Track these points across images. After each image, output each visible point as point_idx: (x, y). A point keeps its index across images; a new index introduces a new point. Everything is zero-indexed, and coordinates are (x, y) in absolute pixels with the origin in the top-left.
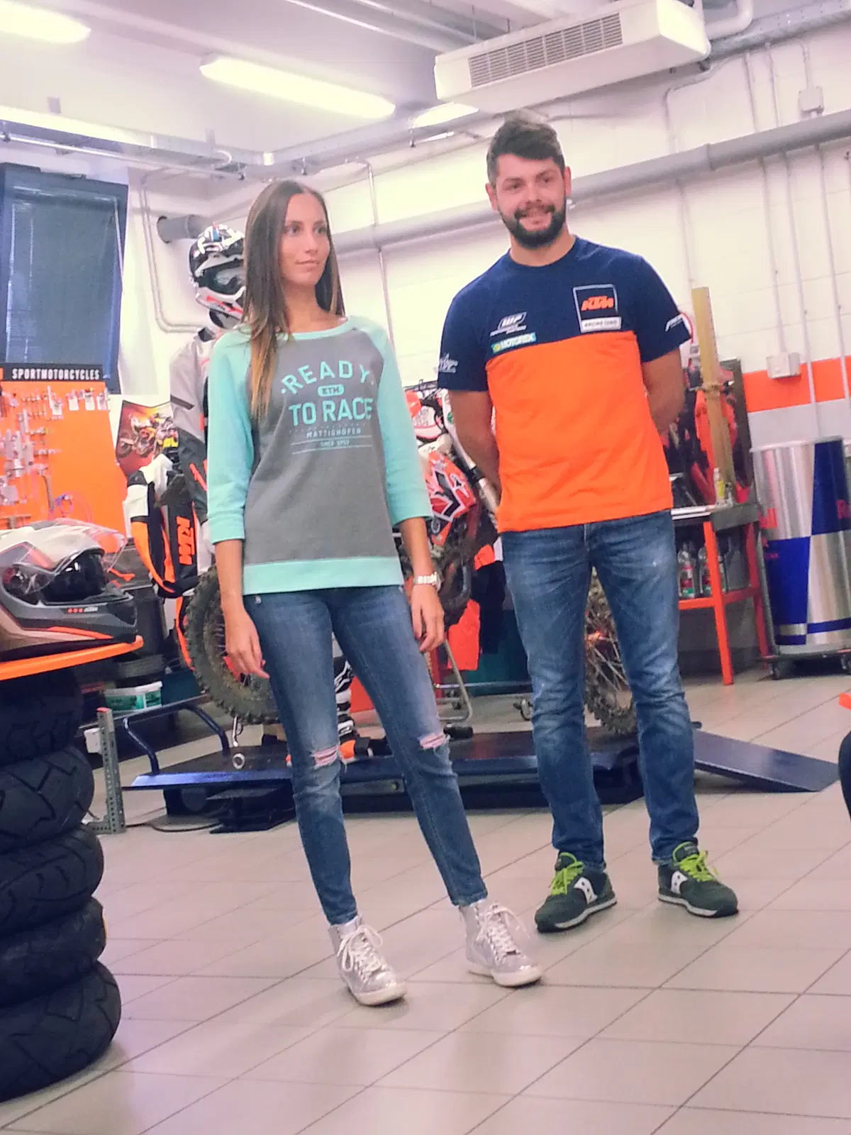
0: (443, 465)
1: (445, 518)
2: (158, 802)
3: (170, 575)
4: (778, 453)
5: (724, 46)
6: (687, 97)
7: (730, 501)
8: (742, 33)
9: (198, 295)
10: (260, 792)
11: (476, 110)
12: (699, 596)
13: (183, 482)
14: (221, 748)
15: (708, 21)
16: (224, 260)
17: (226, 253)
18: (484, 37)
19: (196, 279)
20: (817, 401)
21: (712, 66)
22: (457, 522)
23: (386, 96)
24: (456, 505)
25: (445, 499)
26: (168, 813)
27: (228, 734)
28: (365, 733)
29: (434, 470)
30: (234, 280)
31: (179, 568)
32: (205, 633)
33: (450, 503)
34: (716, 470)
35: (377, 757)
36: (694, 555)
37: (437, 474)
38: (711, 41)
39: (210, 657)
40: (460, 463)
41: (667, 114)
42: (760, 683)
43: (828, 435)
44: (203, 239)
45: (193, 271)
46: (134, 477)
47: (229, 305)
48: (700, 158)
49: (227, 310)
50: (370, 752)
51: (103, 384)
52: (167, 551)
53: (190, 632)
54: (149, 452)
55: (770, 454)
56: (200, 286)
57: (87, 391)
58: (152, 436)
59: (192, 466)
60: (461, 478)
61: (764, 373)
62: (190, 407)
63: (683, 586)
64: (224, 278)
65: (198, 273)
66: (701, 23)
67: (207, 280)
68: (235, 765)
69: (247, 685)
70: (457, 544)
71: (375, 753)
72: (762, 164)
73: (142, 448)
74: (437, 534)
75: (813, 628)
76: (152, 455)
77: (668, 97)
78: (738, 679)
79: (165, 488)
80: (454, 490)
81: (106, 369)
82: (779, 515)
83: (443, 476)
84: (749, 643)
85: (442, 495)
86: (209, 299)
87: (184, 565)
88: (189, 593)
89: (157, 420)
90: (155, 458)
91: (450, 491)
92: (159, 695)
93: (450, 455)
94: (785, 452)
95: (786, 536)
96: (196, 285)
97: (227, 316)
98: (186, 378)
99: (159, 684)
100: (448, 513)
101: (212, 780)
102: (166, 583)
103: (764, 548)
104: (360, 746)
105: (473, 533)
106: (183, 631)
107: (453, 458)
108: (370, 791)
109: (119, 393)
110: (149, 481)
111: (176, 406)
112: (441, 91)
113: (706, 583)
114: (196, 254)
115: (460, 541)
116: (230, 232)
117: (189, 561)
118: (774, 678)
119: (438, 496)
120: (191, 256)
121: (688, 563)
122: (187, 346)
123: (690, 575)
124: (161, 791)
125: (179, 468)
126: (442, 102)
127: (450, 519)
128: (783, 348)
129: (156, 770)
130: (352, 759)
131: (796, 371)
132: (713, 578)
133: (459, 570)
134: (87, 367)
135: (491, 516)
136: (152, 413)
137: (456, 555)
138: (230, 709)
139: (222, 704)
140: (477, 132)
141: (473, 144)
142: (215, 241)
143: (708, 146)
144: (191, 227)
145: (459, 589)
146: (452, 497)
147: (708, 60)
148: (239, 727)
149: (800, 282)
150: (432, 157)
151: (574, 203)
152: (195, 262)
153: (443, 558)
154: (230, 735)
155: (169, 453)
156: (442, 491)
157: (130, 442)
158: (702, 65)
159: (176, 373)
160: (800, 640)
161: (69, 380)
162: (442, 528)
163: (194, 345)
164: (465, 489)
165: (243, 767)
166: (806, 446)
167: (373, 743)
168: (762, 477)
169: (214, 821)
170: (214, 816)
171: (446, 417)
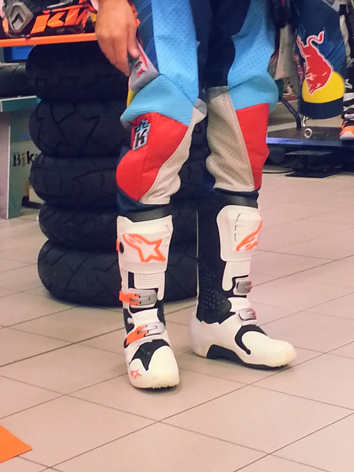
10: (320, 153)
68: (306, 135)
101: (289, 143)
165: (310, 137)
169: (287, 170)
170: (288, 167)
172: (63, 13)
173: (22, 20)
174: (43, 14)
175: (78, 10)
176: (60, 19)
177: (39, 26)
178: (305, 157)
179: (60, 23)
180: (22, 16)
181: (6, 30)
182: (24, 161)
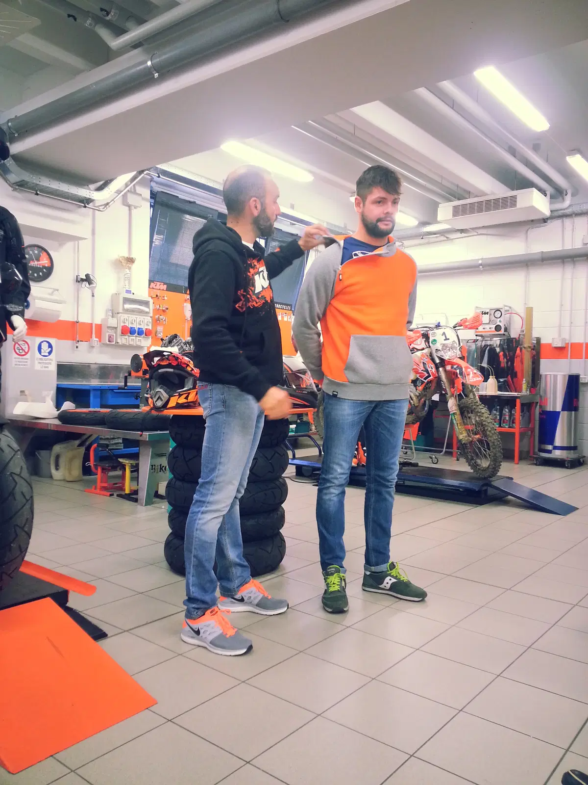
0: (427, 360)
1: (425, 381)
2: (293, 470)
4: (552, 376)
5: (556, 214)
6: (536, 233)
7: (528, 392)
8: (564, 210)
11: (450, 227)
12: (510, 427)
14: (318, 454)
15: (551, 203)
18: (459, 199)
20: (571, 358)
21: (549, 221)
22: (428, 383)
23: (415, 218)
24: (429, 376)
25: (425, 373)
26: (297, 475)
29: (422, 361)
32: (320, 410)
33: (427, 375)
34: (524, 379)
36: (510, 412)
37: (423, 363)
38: (551, 211)
40: (433, 360)
41: (527, 237)
42: (530, 466)
43: (574, 372)
48: (539, 256)
51: (291, 312)
55: (548, 377)
57: (286, 314)
60: (433, 366)
61: (550, 345)
63: (504, 422)
66: (548, 204)
70: (426, 391)
72: (563, 262)
74: (419, 386)
75: (556, 448)
77: (529, 232)
78: (521, 462)
80: (429, 369)
81: (293, 307)
82: (548, 400)
83: (426, 364)
84: (526, 449)
85: (424, 371)
91: (428, 370)
92: (294, 430)
93: (429, 357)
94: (555, 377)
95: (550, 409)
99: (295, 426)
100: (425, 379)
101: (315, 465)
103: (540, 413)
105: (433, 388)
107: (431, 358)
112: (439, 218)
113: (513, 422)
115: (427, 391)
118: (536, 464)
119: (422, 372)
121: (507, 414)
123: (507, 419)
124: (296, 466)
126: (439, 222)
127: (426, 381)
128: (560, 335)
129: (294, 457)
131: (564, 345)
132: (517, 421)
133: (425, 401)
134: (287, 305)
135: (442, 382)
137: (425, 395)
140: (448, 236)
141: (445, 240)
143: (543, 252)
145: (424, 409)
146: (428, 373)
147: (547, 219)
149: (571, 310)
150: (429, 243)
151: (483, 268)
153: (420, 396)
156: (424, 370)
158: (545, 220)
160: (549, 452)
161: (280, 308)
162: (421, 385)
164: (434, 370)
166: (564, 376)
168: (544, 386)
170: (314, 479)
171: (430, 340)
173: (162, 400)
174: (175, 396)
175: (195, 392)
176: (185, 398)
177: (172, 403)
179: (185, 401)
180: (161, 396)
182: (158, 470)
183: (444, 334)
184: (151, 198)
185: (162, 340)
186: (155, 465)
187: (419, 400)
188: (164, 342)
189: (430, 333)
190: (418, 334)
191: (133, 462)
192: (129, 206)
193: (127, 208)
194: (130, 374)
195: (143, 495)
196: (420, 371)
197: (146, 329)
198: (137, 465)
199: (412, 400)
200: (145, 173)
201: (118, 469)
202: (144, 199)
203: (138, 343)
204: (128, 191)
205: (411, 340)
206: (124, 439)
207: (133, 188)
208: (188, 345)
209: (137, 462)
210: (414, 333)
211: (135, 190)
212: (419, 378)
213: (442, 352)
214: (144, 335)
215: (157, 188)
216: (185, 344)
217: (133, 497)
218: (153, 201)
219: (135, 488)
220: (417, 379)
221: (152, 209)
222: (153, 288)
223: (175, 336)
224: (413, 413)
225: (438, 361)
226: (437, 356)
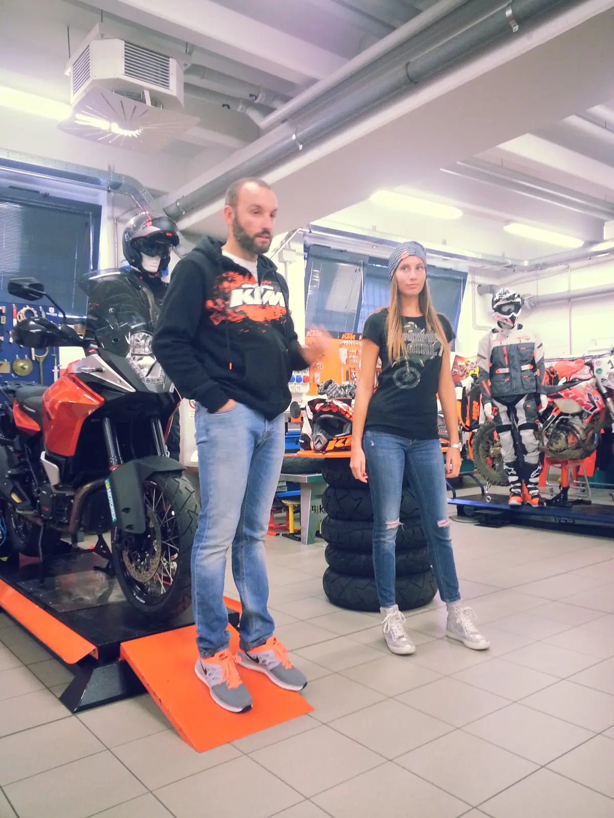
0: (592, 391)
1: (590, 413)
2: (454, 510)
3: (468, 423)
9: (494, 315)
10: (498, 513)
13: (478, 387)
14: (481, 493)
16: (506, 302)
17: (507, 299)
19: (494, 309)
22: (595, 415)
24: (595, 407)
25: (591, 404)
26: (458, 514)
27: (484, 487)
28: (543, 496)
29: (587, 392)
30: (510, 310)
31: (472, 420)
32: (480, 447)
33: (593, 407)
35: (548, 507)
37: (588, 394)
39: (481, 457)
40: (599, 391)
44: (498, 293)
45: (493, 306)
46: (458, 384)
47: (506, 320)
49: (505, 321)
50: (545, 504)
52: (468, 413)
53: (474, 446)
54: (463, 375)
56: (495, 311)
58: (465, 369)
59: (483, 382)
60: (599, 397)
62: (485, 358)
64: (505, 309)
65: (495, 306)
67: (499, 309)
68: (487, 500)
69: (495, 469)
71: (547, 504)
73: (461, 373)
74: (585, 419)
76: (465, 377)
79: (470, 390)
80: (595, 401)
83: (591, 395)
85: (590, 402)
86: (498, 317)
87: (474, 420)
88: (476, 430)
89: (468, 363)
90: (466, 377)
91: (593, 401)
93: (595, 387)
96: (494, 311)
97: (504, 324)
98: (485, 347)
100: (592, 410)
101: (476, 505)
102: (466, 426)
104: (541, 501)
105: (600, 420)
106: (471, 445)
107: (597, 388)
108: (542, 520)
109: (454, 351)
110: (463, 386)
111: (479, 358)
112: (605, 237)
114: (495, 299)
115: (595, 423)
116: (510, 291)
117: (476, 419)
119: (587, 403)
120: (493, 300)
122: (487, 335)
124: (456, 506)
125: (477, 382)
126: (606, 241)
127: (592, 413)
129: (455, 497)
130: (537, 506)
133: (593, 435)
136: (466, 360)
137: (593, 428)
138: (487, 478)
139: (484, 475)
142: (503, 294)
144: (491, 289)
145: (593, 442)
146: (594, 403)
148: (489, 485)
152: (494, 302)
153: (587, 428)
154: (485, 488)
155: (473, 376)
157: (456, 370)
159: (481, 345)
162: (588, 417)
163: (489, 334)
164: (600, 401)
165: (491, 502)
167: (547, 501)
169: (476, 521)
170: (476, 519)
171: (595, 371)
172: (344, 439)
173: (321, 443)
174: (333, 440)
176: (342, 443)
177: (331, 446)
178: (487, 515)
180: (321, 440)
181: (312, 447)
182: (318, 511)
183: (610, 362)
184: (304, 251)
185: (318, 386)
186: (315, 507)
187: (587, 434)
188: (320, 388)
189: (595, 361)
190: (581, 364)
191: (295, 503)
192: (285, 263)
193: (283, 264)
194: (290, 421)
195: (305, 534)
196: (585, 403)
197: (304, 376)
198: (299, 506)
199: (578, 433)
200: (298, 230)
201: (282, 510)
202: (299, 254)
203: (297, 390)
204: (284, 248)
205: (573, 371)
206: (287, 482)
207: (287, 244)
208: (343, 390)
209: (298, 503)
210: (576, 363)
211: (290, 246)
212: (585, 410)
213: (609, 381)
214: (302, 382)
215: (310, 242)
216: (340, 388)
217: (296, 536)
218: (306, 254)
219: (298, 528)
220: (583, 411)
221: (306, 261)
222: (309, 336)
223: (330, 382)
224: (581, 448)
225: (605, 391)
226: (605, 387)
